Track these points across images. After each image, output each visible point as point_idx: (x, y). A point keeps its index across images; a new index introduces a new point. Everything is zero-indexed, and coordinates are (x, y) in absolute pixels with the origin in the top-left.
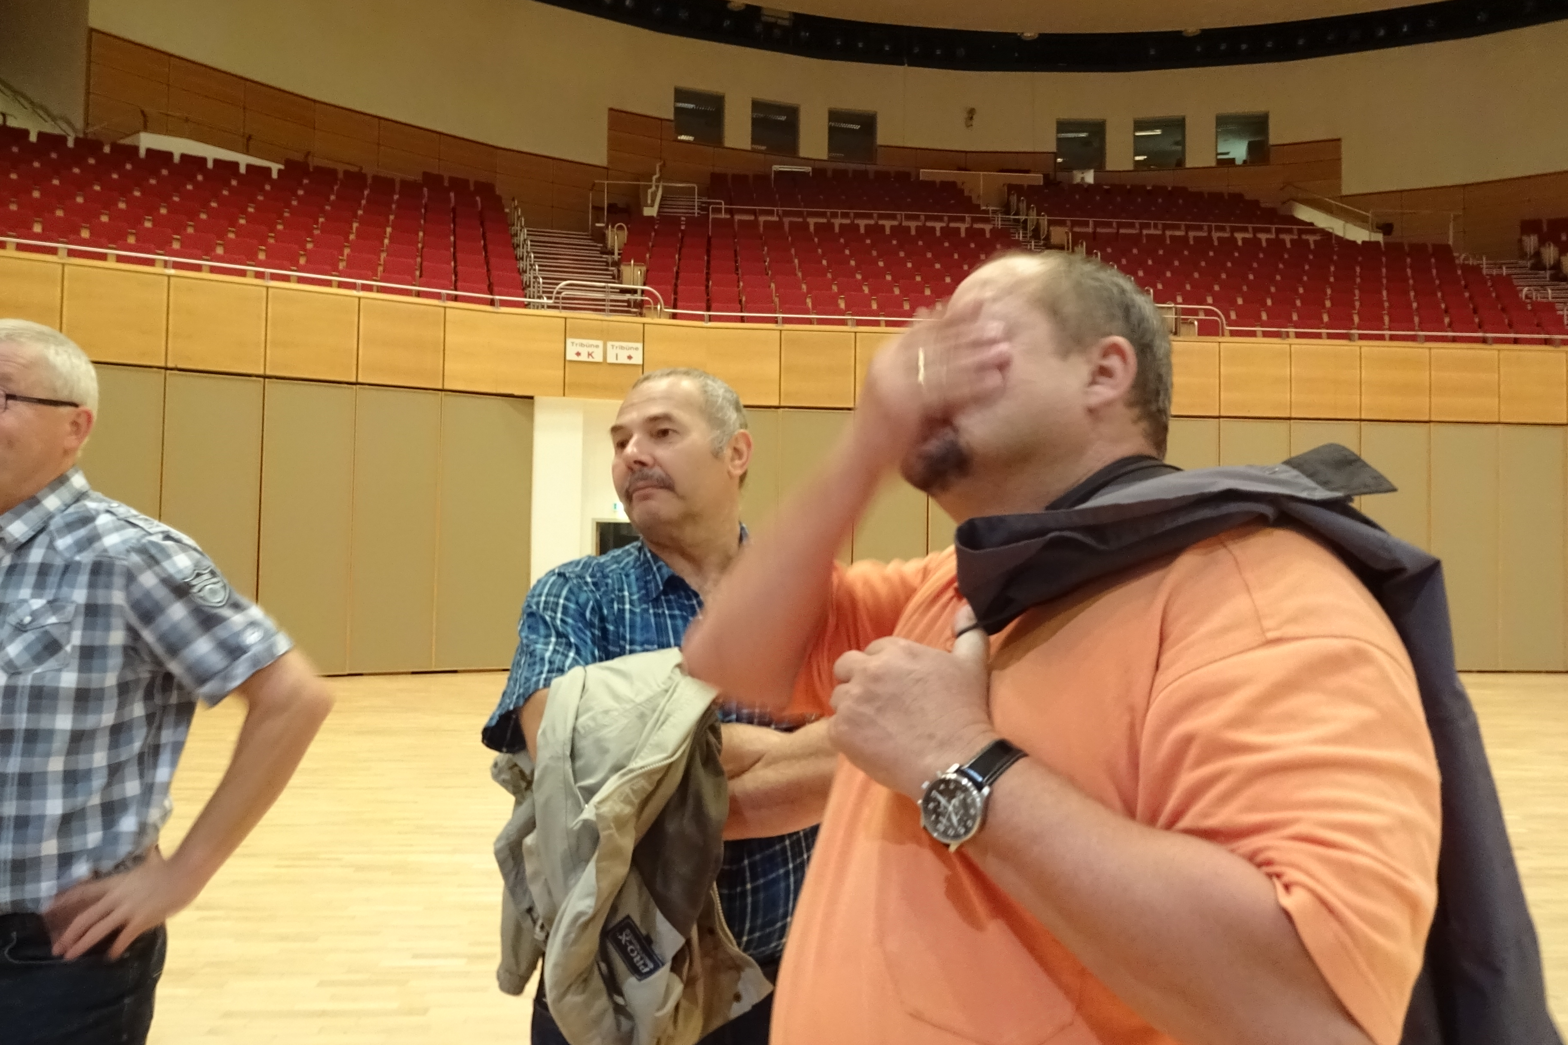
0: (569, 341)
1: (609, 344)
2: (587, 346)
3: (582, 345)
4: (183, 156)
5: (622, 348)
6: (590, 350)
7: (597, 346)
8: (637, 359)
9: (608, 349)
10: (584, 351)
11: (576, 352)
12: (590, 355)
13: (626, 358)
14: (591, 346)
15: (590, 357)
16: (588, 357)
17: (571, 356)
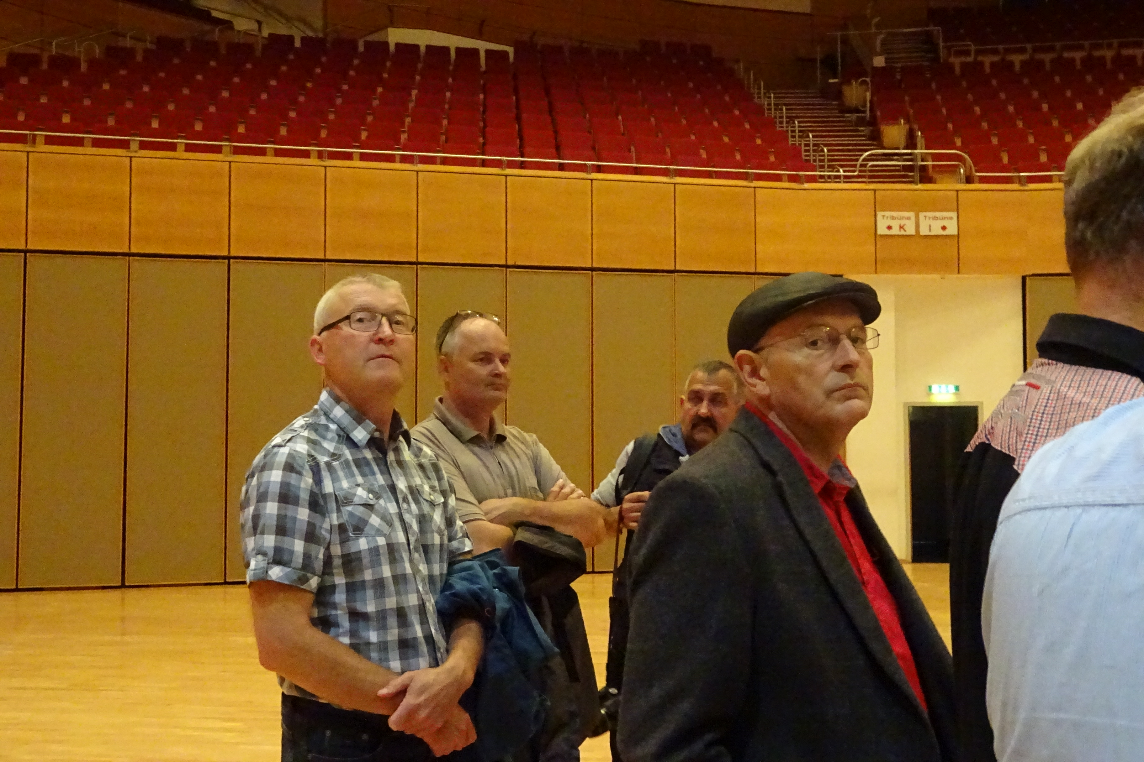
0: (879, 214)
1: (922, 215)
2: (898, 219)
3: (893, 218)
4: (429, 47)
5: (935, 218)
6: (902, 222)
7: (909, 218)
8: (952, 229)
9: (920, 220)
10: (895, 224)
11: (887, 225)
12: (901, 227)
13: (940, 228)
14: (902, 218)
15: (902, 230)
16: (900, 231)
17: (882, 230)
